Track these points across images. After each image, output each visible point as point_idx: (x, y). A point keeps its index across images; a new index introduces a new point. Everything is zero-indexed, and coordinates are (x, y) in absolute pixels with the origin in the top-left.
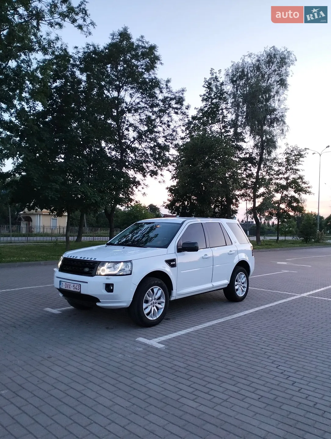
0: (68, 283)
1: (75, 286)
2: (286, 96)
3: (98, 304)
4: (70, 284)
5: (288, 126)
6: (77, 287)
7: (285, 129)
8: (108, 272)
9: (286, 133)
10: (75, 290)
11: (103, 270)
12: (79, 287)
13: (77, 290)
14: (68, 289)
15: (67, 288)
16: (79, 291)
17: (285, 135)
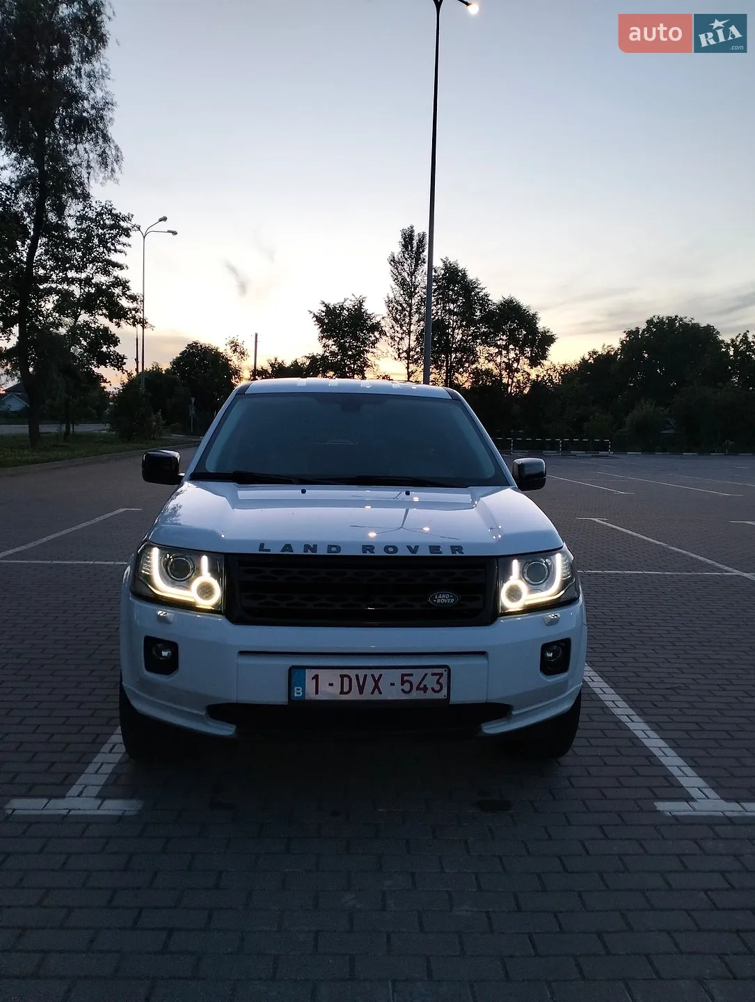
0: (361, 673)
1: (415, 680)
2: (104, 67)
3: (493, 728)
4: (377, 673)
5: (117, 148)
6: (431, 682)
7: (111, 152)
8: (530, 598)
9: (116, 167)
10: (415, 695)
11: (514, 594)
12: (444, 680)
13: (430, 695)
14: (367, 696)
15: (354, 696)
16: (443, 695)
17: (113, 170)
